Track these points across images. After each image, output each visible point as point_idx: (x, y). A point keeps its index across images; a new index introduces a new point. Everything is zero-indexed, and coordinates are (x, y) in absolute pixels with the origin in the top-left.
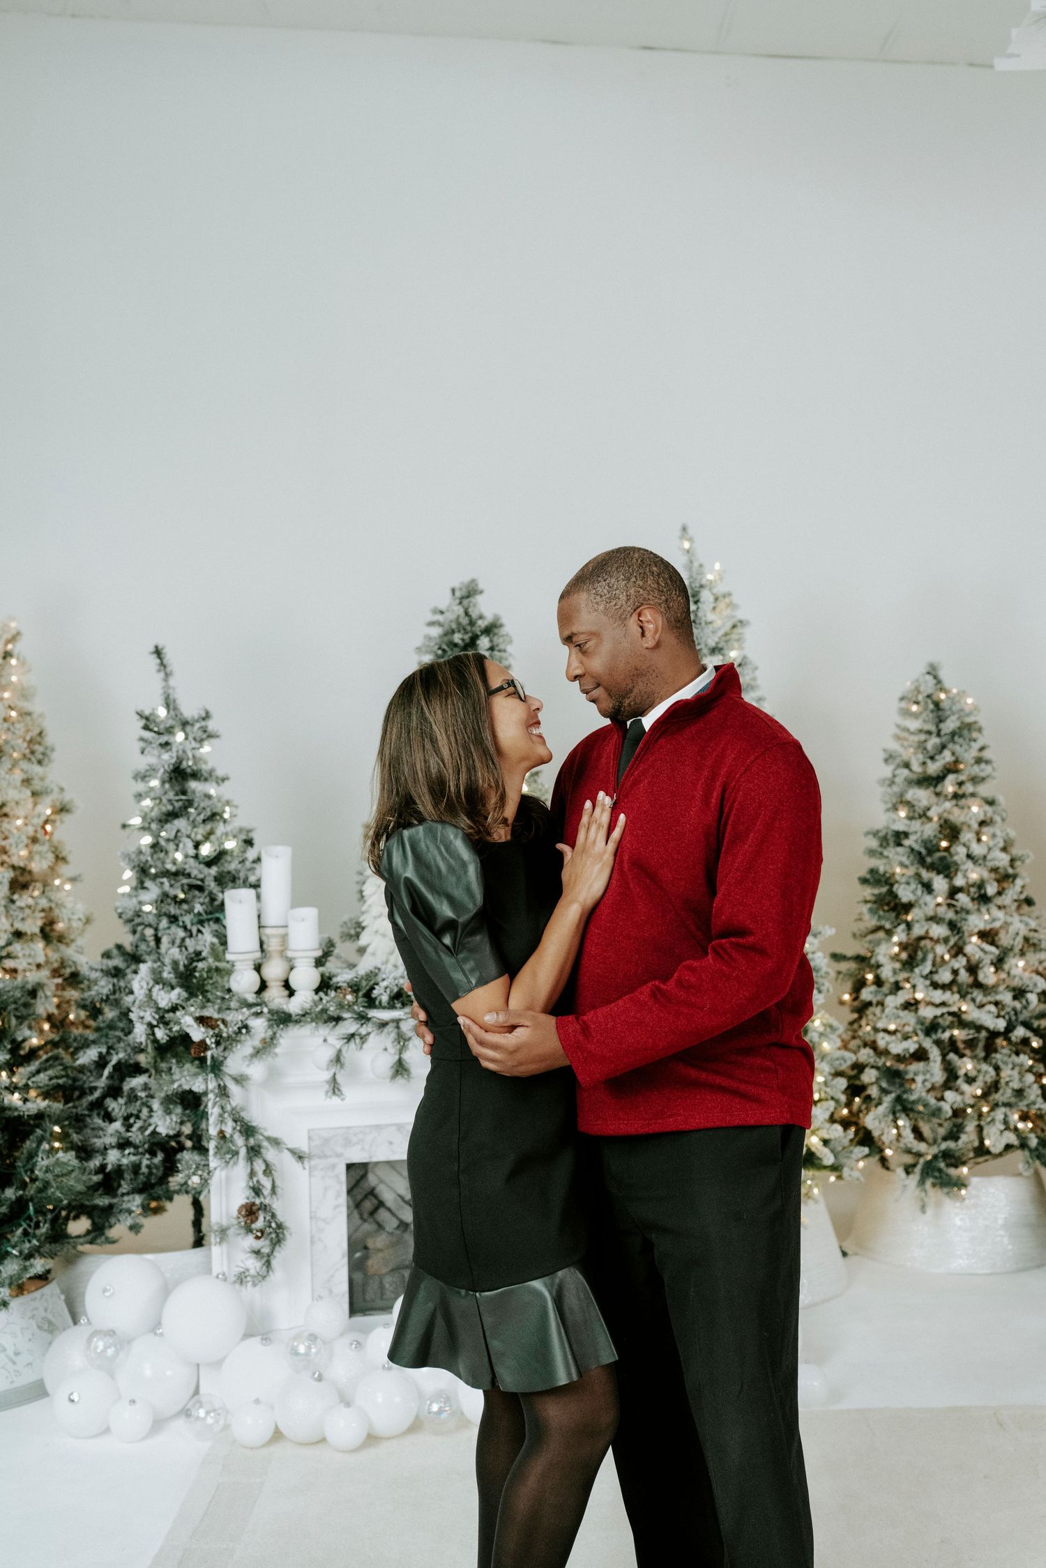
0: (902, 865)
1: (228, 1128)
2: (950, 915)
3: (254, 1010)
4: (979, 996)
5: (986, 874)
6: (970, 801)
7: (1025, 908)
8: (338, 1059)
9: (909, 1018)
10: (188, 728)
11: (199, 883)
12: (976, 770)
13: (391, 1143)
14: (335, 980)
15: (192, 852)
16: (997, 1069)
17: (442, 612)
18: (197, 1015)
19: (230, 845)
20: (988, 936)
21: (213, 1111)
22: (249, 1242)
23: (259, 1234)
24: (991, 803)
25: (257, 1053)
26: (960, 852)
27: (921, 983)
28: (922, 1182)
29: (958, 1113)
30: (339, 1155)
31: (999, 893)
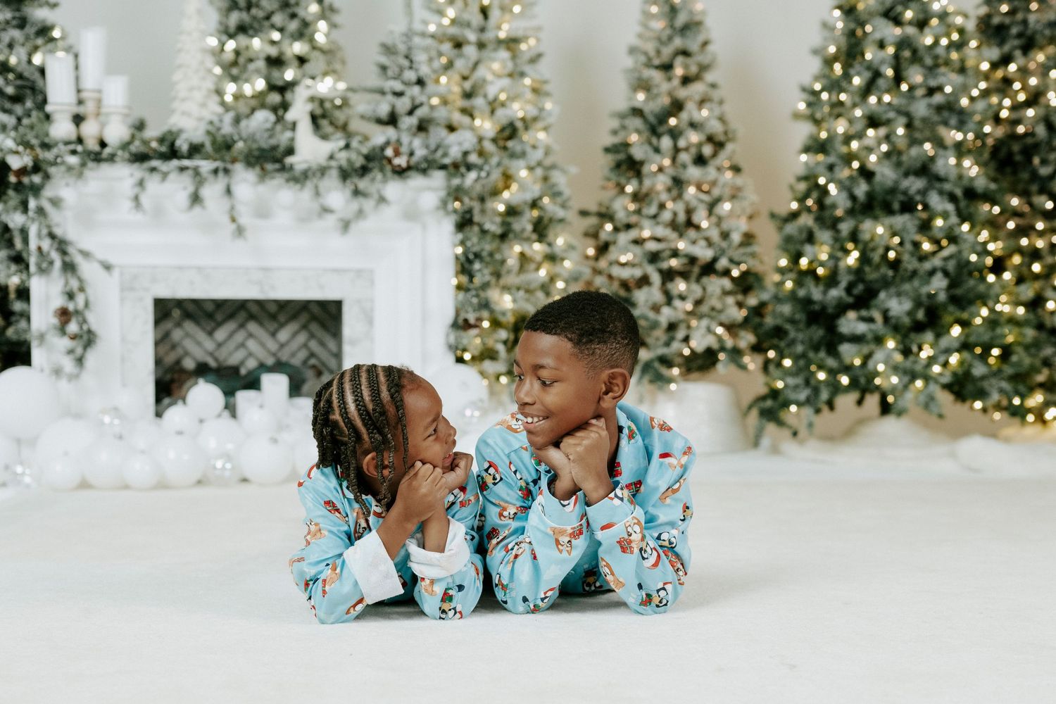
0: (638, 131)
1: (45, 245)
3: (69, 147)
5: (703, 140)
8: (140, 184)
9: (637, 249)
12: (700, 58)
16: (705, 288)
22: (65, 343)
23: (72, 336)
24: (712, 86)
27: (646, 223)
28: (641, 378)
29: (672, 327)
30: (147, 291)
31: (712, 157)
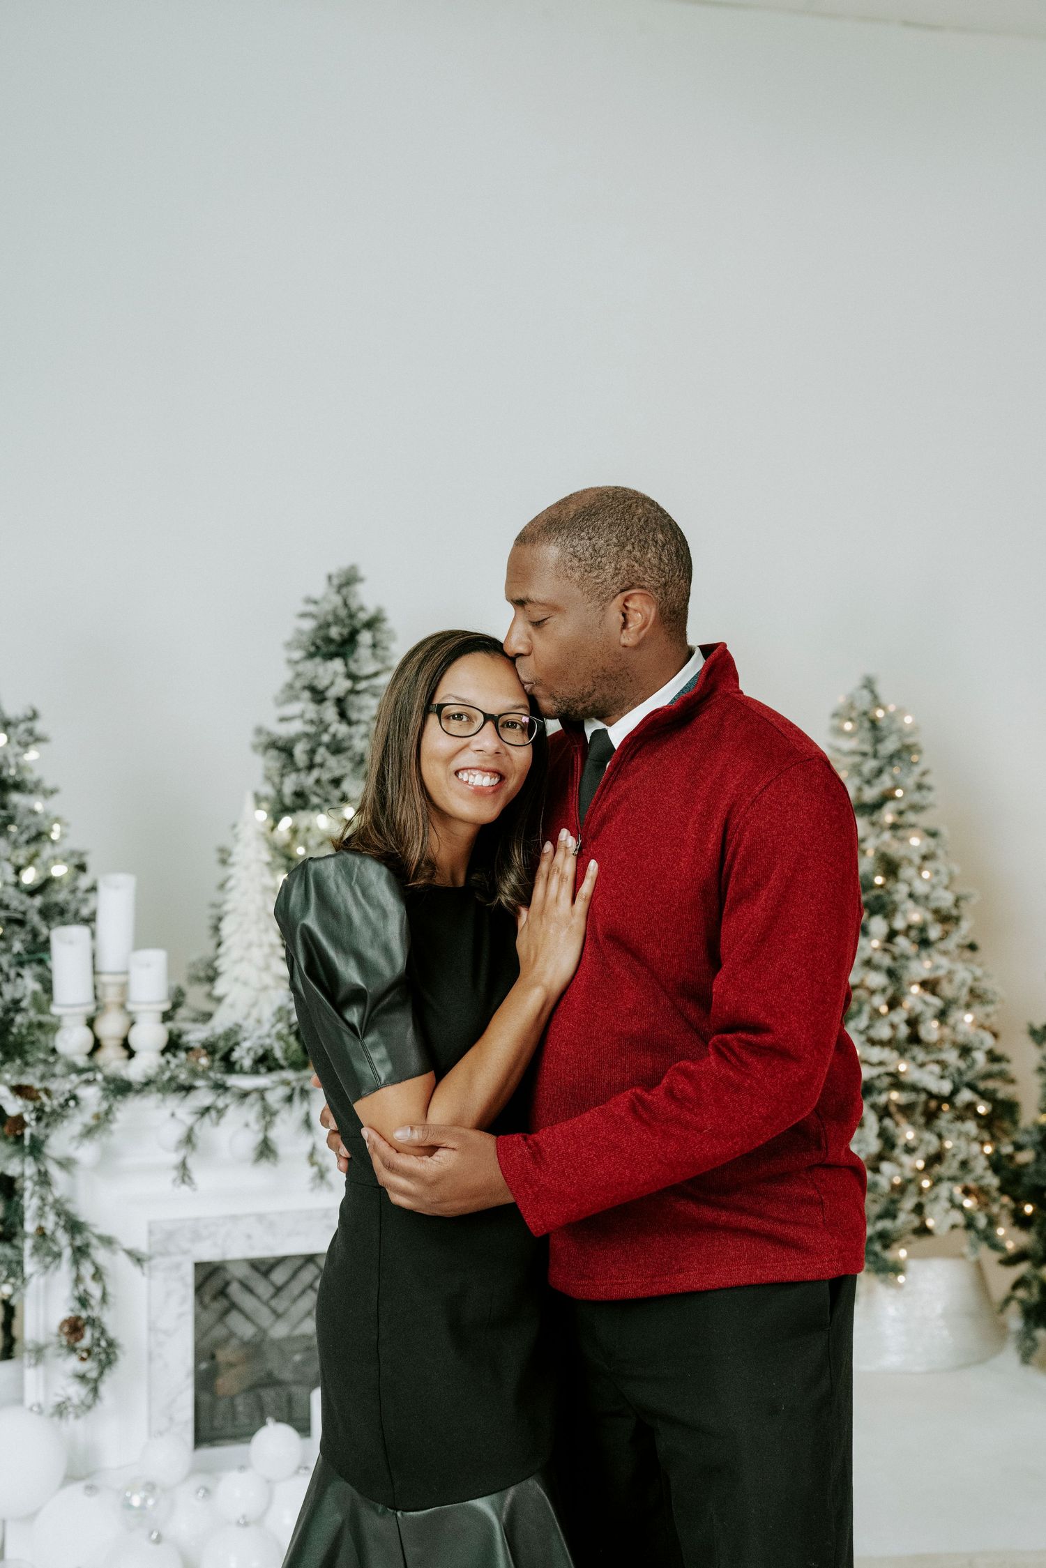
1: (50, 1222)
2: (886, 961)
3: (85, 1076)
4: (920, 1054)
5: (929, 917)
6: (909, 832)
7: (968, 954)
8: (189, 1139)
10: (11, 730)
11: (19, 916)
12: (916, 797)
13: (249, 1237)
14: (185, 1039)
15: (11, 878)
16: (940, 1137)
17: (315, 602)
18: (14, 1083)
19: (59, 871)
20: (929, 986)
21: (30, 1203)
22: (73, 1363)
23: (85, 1355)
24: (933, 834)
25: (89, 1132)
26: (901, 890)
30: (185, 1252)
31: (942, 939)
